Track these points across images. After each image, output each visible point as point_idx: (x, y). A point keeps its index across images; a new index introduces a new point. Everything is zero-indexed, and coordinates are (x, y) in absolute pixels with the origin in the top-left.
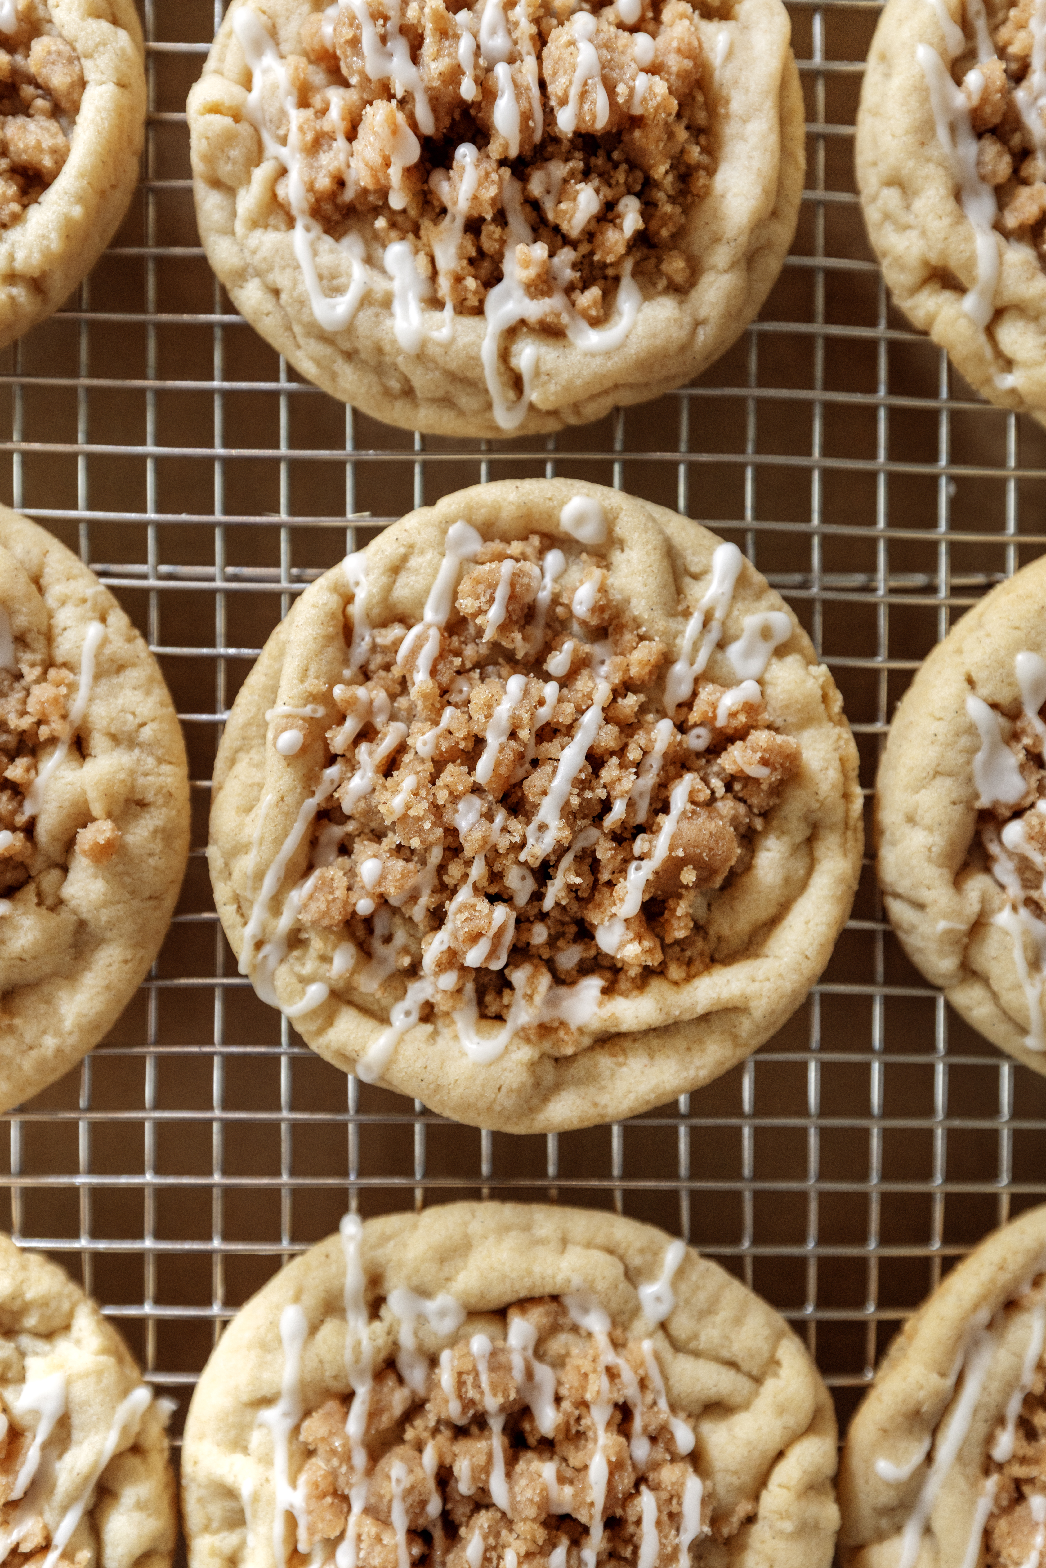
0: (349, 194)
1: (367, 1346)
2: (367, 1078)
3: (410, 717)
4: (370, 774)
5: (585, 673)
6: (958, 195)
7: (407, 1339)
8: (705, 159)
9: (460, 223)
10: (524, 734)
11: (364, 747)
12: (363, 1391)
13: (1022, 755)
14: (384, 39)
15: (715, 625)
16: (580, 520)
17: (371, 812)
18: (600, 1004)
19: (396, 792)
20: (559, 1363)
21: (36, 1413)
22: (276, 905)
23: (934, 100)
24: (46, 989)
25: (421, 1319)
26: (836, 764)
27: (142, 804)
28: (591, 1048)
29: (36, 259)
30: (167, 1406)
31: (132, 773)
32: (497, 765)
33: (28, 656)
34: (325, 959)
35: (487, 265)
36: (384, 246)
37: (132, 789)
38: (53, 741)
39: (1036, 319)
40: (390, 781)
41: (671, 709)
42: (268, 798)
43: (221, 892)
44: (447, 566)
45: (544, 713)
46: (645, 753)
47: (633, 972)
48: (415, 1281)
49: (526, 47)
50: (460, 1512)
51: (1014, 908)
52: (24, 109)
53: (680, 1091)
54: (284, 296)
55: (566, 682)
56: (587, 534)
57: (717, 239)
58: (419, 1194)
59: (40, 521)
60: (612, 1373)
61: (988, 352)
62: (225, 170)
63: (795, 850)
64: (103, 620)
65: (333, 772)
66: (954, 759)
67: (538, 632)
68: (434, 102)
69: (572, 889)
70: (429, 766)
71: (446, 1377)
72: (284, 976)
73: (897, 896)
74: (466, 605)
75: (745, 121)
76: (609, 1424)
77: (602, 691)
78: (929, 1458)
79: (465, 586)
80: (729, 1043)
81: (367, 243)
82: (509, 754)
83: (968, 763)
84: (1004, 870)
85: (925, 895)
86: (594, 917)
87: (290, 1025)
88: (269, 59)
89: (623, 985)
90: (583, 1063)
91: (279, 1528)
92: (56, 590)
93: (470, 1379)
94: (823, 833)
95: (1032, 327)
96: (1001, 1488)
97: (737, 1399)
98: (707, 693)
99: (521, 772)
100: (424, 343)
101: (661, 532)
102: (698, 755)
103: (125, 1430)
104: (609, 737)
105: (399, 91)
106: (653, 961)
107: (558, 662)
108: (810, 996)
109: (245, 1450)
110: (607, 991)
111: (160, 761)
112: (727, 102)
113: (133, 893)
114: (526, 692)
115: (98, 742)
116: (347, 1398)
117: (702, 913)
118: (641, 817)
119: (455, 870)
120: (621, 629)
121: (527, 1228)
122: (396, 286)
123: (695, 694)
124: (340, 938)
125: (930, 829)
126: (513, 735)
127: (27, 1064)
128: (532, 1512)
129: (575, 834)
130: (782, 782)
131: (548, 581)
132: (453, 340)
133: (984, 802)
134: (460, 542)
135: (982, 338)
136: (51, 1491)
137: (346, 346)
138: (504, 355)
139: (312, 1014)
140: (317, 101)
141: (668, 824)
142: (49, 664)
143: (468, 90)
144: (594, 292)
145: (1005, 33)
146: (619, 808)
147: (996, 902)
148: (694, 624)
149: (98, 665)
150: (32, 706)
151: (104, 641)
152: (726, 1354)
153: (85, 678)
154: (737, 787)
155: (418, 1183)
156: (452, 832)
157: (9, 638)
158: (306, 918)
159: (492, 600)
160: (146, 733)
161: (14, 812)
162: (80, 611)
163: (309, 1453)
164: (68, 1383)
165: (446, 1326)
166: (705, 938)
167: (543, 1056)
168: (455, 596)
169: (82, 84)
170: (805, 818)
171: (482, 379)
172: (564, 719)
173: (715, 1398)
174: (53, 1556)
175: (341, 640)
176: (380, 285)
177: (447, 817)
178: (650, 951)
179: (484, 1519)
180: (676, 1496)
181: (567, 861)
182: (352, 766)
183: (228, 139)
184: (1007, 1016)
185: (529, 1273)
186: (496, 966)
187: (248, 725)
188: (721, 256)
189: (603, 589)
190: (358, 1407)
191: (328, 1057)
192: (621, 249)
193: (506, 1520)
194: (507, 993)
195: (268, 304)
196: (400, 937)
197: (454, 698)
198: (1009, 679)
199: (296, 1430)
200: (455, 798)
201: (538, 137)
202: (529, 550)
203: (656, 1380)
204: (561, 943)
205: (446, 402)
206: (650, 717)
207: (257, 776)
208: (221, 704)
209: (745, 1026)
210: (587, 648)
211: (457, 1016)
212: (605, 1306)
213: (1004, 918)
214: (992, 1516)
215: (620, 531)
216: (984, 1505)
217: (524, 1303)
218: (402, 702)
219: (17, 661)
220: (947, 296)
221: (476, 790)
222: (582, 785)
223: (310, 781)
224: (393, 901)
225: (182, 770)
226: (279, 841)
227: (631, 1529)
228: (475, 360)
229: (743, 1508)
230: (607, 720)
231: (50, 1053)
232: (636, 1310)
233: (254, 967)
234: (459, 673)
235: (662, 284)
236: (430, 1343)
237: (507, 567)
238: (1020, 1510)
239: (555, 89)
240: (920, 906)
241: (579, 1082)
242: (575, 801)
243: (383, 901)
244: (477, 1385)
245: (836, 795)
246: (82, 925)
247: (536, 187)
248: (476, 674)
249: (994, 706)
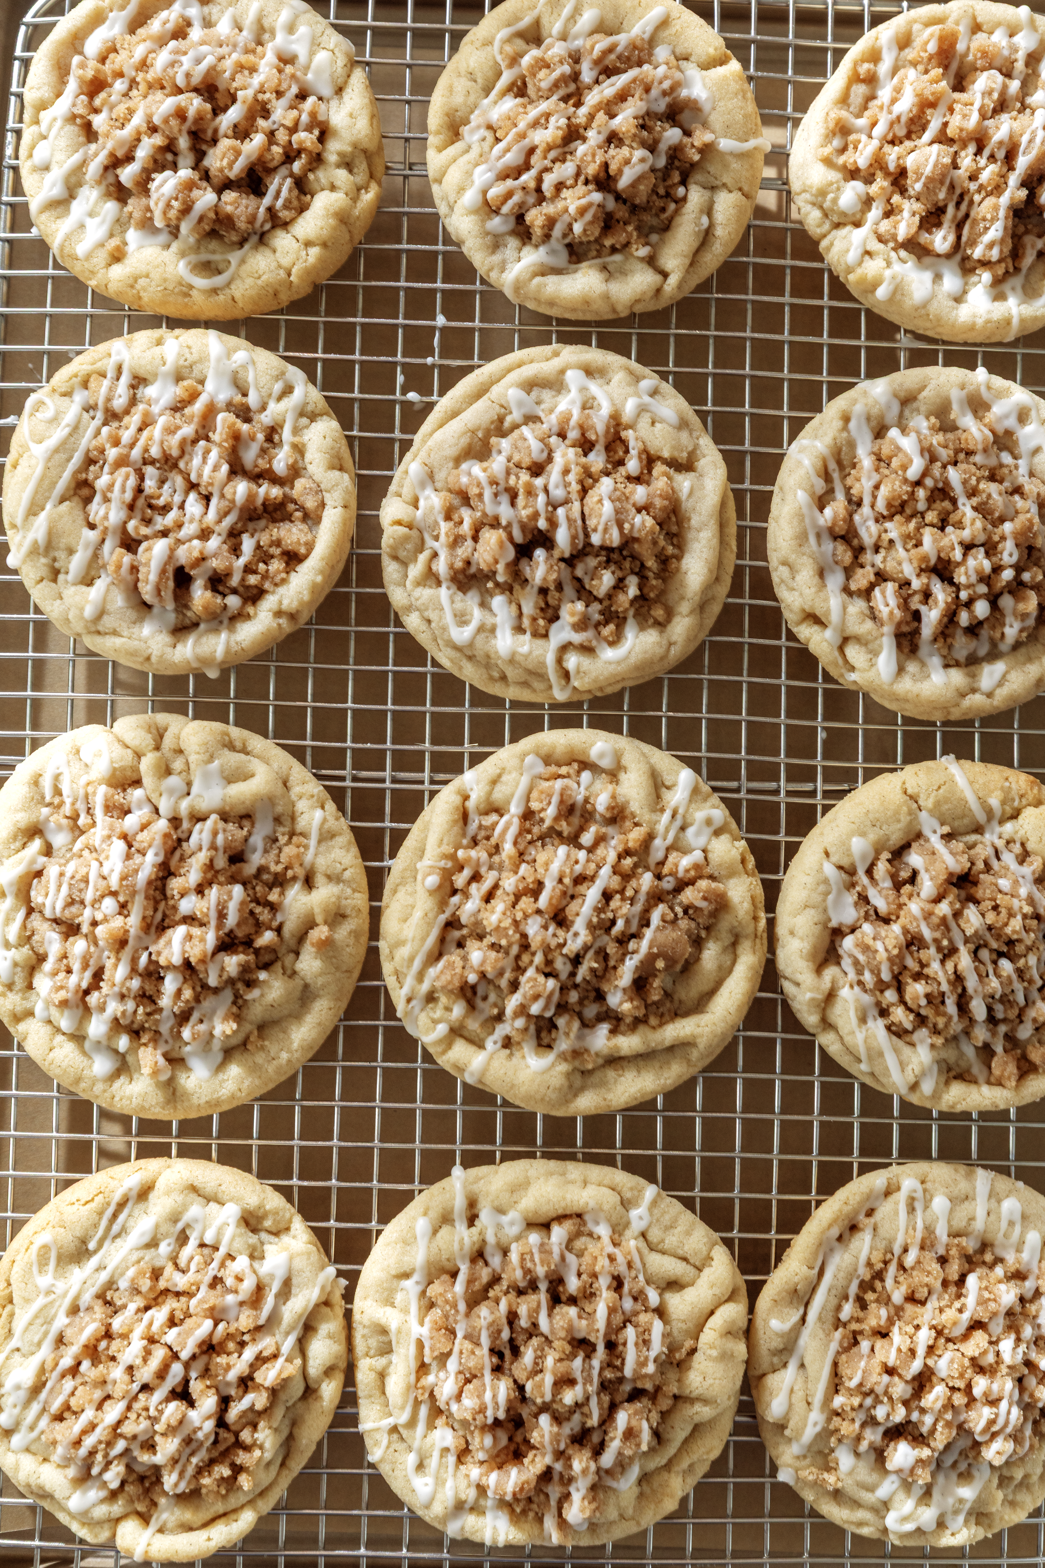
0: (473, 570)
1: (467, 1241)
2: (470, 1080)
3: (501, 868)
4: (477, 901)
5: (602, 844)
6: (821, 574)
7: (491, 1239)
8: (676, 551)
9: (536, 589)
10: (567, 881)
11: (474, 886)
12: (464, 1269)
13: (855, 897)
14: (496, 495)
15: (679, 817)
16: (602, 755)
17: (478, 923)
18: (608, 1039)
19: (493, 912)
20: (580, 1255)
21: (272, 1276)
22: (420, 977)
23: (807, 521)
24: (284, 1024)
25: (499, 1227)
26: (749, 899)
27: (344, 916)
28: (603, 1066)
29: (295, 605)
30: (343, 1282)
31: (339, 898)
32: (551, 898)
33: (281, 829)
34: (448, 1009)
35: (550, 612)
36: (492, 596)
37: (339, 907)
38: (294, 878)
39: (866, 644)
40: (489, 906)
41: (652, 866)
42: (418, 914)
43: (387, 968)
44: (524, 781)
45: (578, 868)
46: (636, 892)
47: (628, 1020)
48: (496, 1203)
49: (574, 496)
50: (521, 1338)
51: (852, 987)
52: (288, 518)
53: (657, 1093)
54: (433, 625)
55: (591, 850)
56: (606, 763)
57: (682, 598)
58: (498, 1154)
59: (284, 747)
60: (612, 1258)
61: (840, 661)
62: (402, 554)
63: (725, 950)
64: (323, 808)
65: (455, 899)
66: (816, 898)
67: (576, 820)
68: (523, 527)
69: (593, 970)
70: (512, 898)
71: (514, 1257)
72: (423, 1019)
73: (786, 978)
74: (535, 805)
75: (699, 531)
76: (609, 1288)
77: (612, 856)
78: (803, 1320)
79: (534, 795)
80: (685, 1065)
81: (482, 595)
82: (558, 892)
83: (824, 901)
84: (846, 963)
85: (799, 978)
86: (605, 987)
87: (424, 1049)
88: (429, 491)
89: (623, 1028)
90: (598, 1075)
91: (412, 1349)
92: (296, 790)
93: (528, 1257)
94: (742, 940)
95: (863, 649)
96: (844, 1337)
97: (686, 1279)
98: (673, 857)
99: (564, 902)
100: (514, 654)
101: (648, 763)
102: (668, 893)
103: (323, 1288)
104: (615, 882)
105: (504, 522)
106: (640, 1013)
107: (587, 838)
108: (735, 1038)
109: (393, 1305)
110: (613, 1032)
111: (354, 891)
112: (689, 520)
113: (337, 968)
114: (568, 856)
115: (319, 880)
116: (454, 1274)
117: (669, 986)
118: (634, 929)
119: (526, 958)
120: (624, 818)
121: (563, 1174)
122: (498, 620)
123: (666, 857)
124: (457, 997)
125: (802, 939)
126: (560, 881)
127: (271, 1069)
128: (563, 1334)
129: (595, 938)
130: (716, 910)
131: (582, 789)
132: (530, 652)
133: (834, 924)
134: (531, 767)
135: (836, 653)
136: (280, 1323)
137: (469, 653)
138: (559, 661)
139: (440, 1042)
140: (456, 517)
141: (648, 933)
142: (292, 834)
143: (542, 524)
144: (611, 627)
145: (849, 481)
146: (620, 924)
147: (841, 983)
148: (666, 817)
149: (321, 834)
150: (284, 858)
151: (325, 820)
152: (680, 1252)
153: (313, 842)
154: (691, 912)
155: (498, 1148)
156: (524, 936)
157: (271, 819)
158: (438, 984)
159: (549, 803)
160: (347, 875)
161: (271, 920)
162: (310, 802)
163: (432, 1305)
164: (291, 1259)
165: (514, 1230)
166: (672, 1001)
167: (575, 1069)
168: (528, 800)
169: (323, 505)
170: (731, 931)
171: (546, 674)
172: (590, 872)
173: (673, 1278)
174: (281, 1360)
175: (461, 823)
176: (489, 620)
177: (522, 927)
178: (637, 1008)
179: (535, 1341)
180: (648, 1330)
181: (590, 954)
182: (467, 895)
183: (406, 539)
184: (849, 1051)
185: (564, 1199)
186: (548, 1014)
187: (405, 870)
188: (684, 608)
189: (614, 797)
190: (462, 1278)
191: (448, 1068)
192: (627, 605)
193: (548, 1341)
194: (554, 1032)
195: (424, 627)
196: (492, 997)
197: (526, 858)
198: (848, 852)
199: (423, 1293)
200: (526, 916)
201: (580, 546)
202: (572, 771)
203: (638, 1263)
204: (586, 1002)
205: (525, 684)
206: (640, 870)
207: (410, 901)
208: (387, 857)
209: (695, 1054)
210: (604, 830)
211: (524, 1045)
212: (609, 1220)
213: (845, 993)
214: (838, 1353)
215: (625, 762)
216: (834, 1346)
217: (561, 1218)
218: (496, 859)
219: (275, 832)
220: (816, 628)
221: (539, 912)
222: (599, 910)
223: (442, 904)
224: (489, 976)
225: (366, 896)
226: (423, 940)
227: (621, 1348)
228: (543, 664)
229: (689, 1344)
230: (615, 873)
231: (284, 1062)
232: (627, 1224)
233: (406, 1014)
234: (530, 843)
235: (651, 621)
236: (504, 1241)
237: (559, 784)
238: (855, 1350)
239: (591, 523)
240: (798, 984)
241: (595, 1086)
242: (595, 920)
243: (483, 975)
244: (532, 1260)
245: (748, 918)
246: (306, 986)
247: (579, 572)
248: (539, 843)
249: (840, 868)
